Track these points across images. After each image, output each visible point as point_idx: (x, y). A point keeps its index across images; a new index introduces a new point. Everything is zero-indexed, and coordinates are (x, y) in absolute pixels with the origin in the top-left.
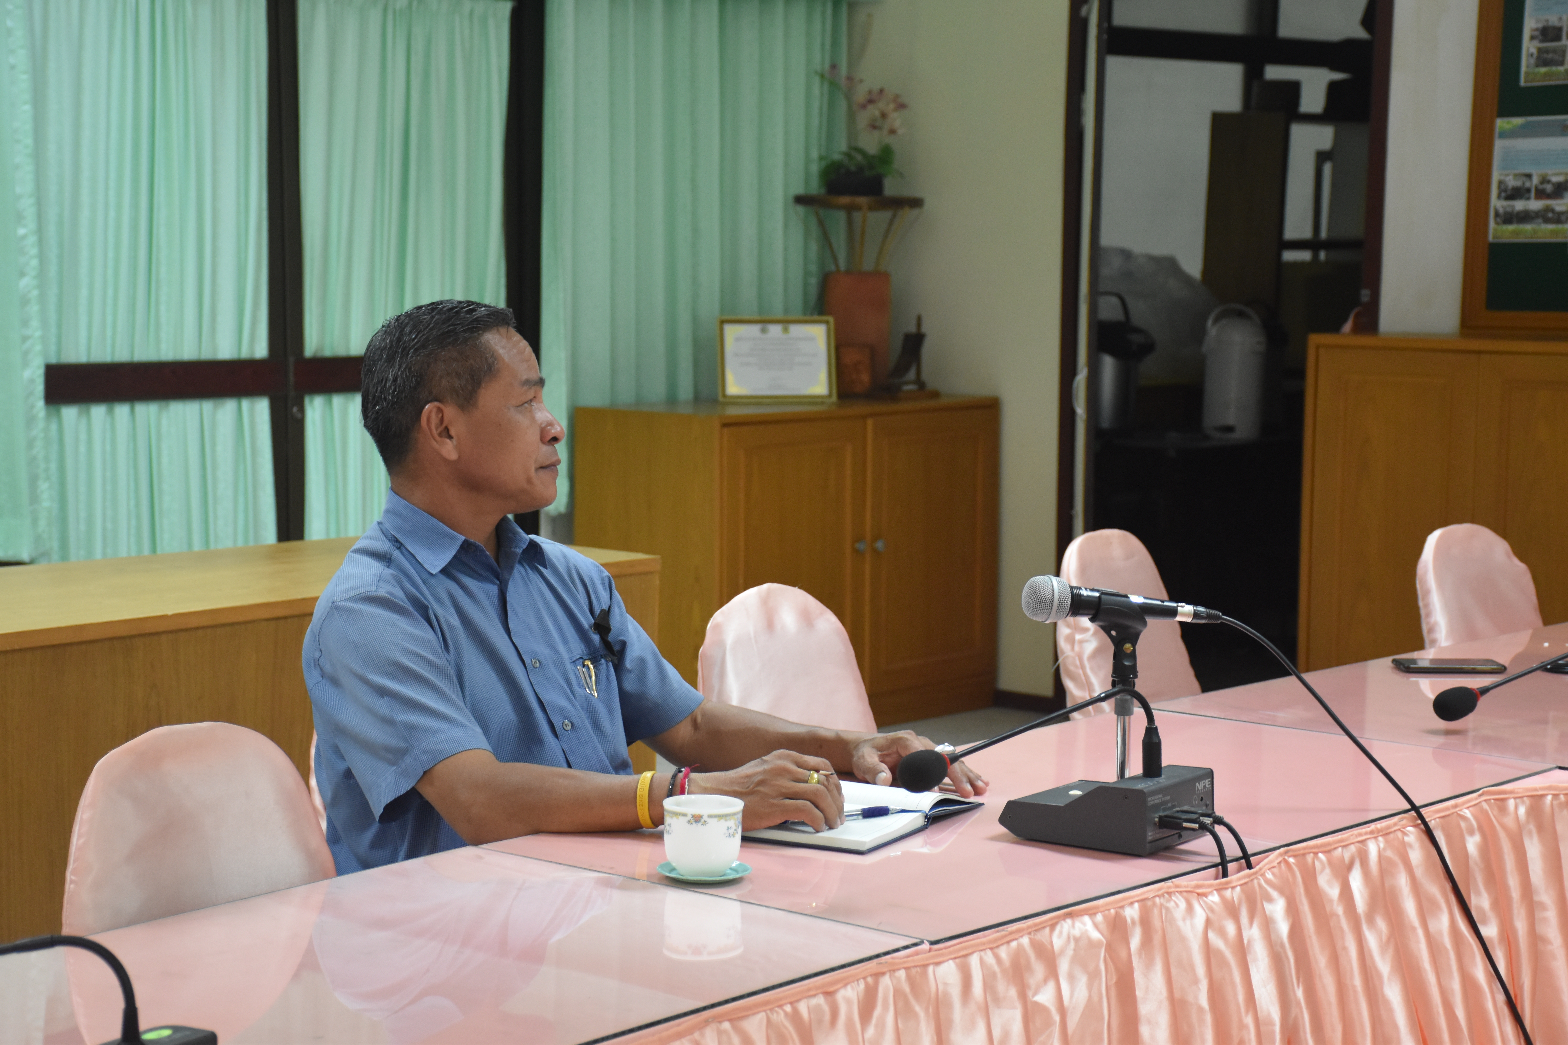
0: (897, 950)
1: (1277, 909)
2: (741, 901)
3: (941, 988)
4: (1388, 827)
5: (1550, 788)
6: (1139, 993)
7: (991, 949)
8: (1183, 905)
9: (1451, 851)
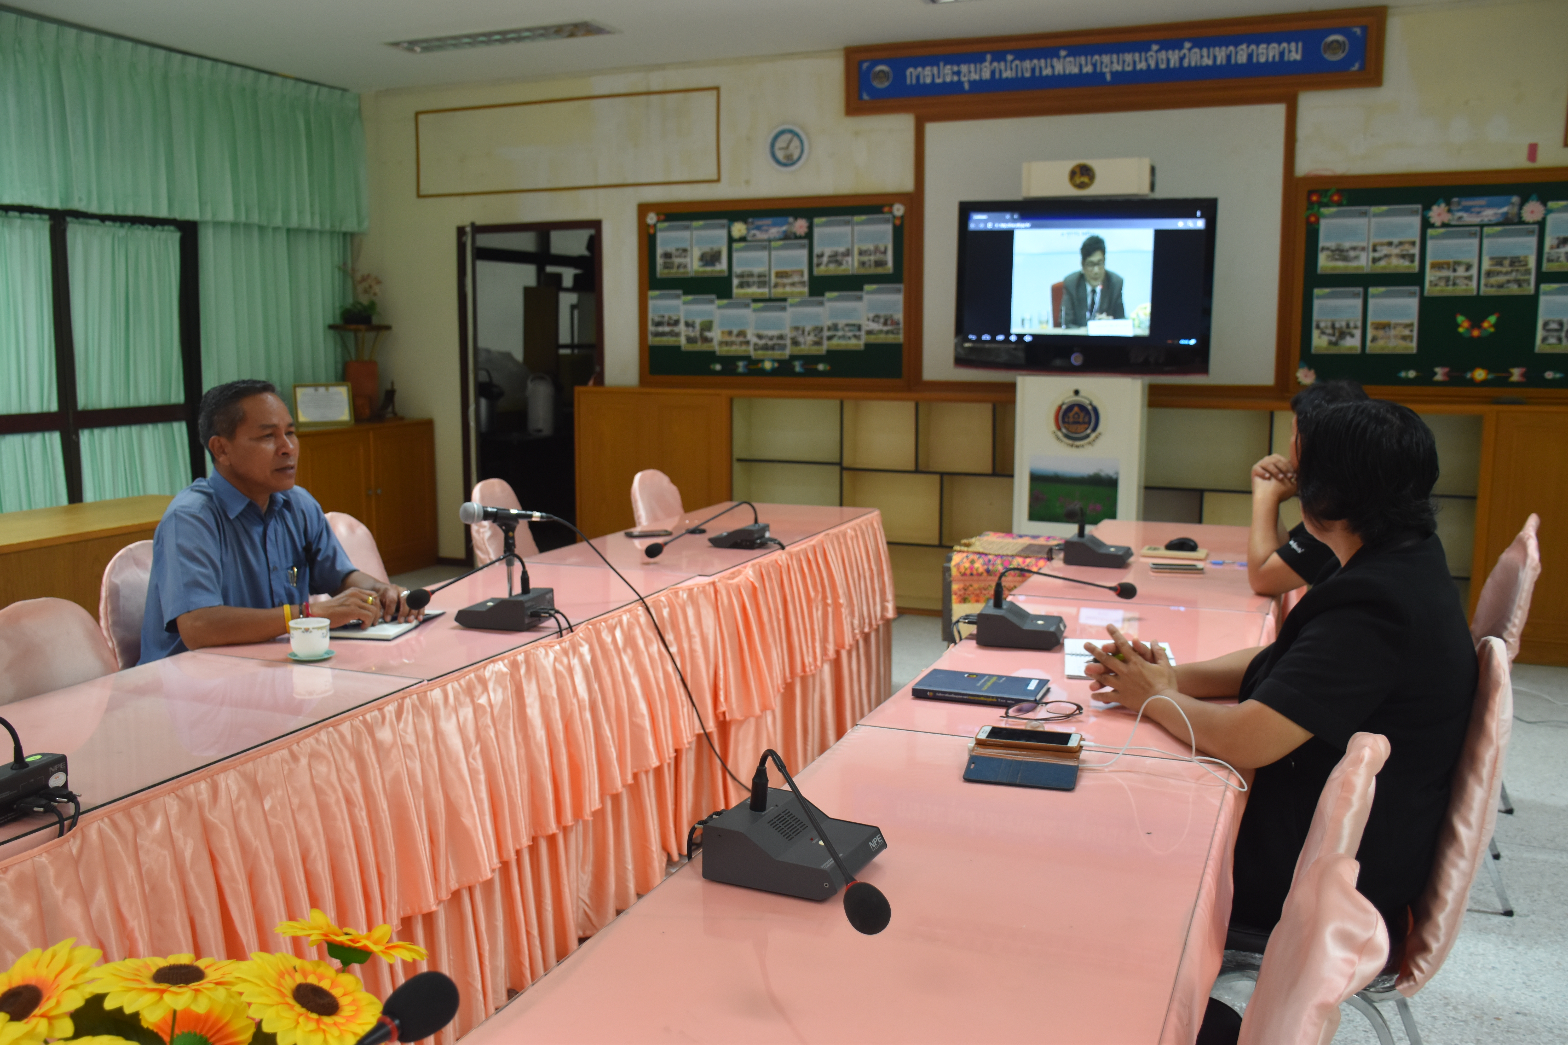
0: (412, 685)
1: (585, 649)
2: (331, 668)
3: (434, 701)
4: (631, 608)
5: (696, 585)
6: (526, 694)
7: (457, 681)
8: (543, 651)
9: (657, 616)
